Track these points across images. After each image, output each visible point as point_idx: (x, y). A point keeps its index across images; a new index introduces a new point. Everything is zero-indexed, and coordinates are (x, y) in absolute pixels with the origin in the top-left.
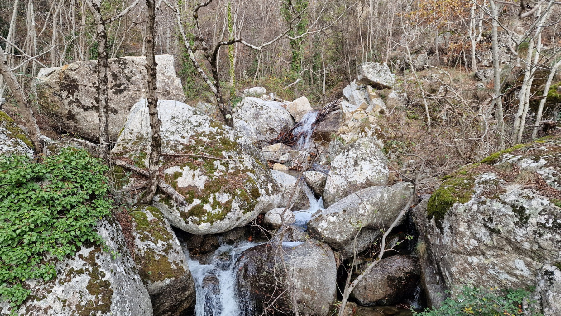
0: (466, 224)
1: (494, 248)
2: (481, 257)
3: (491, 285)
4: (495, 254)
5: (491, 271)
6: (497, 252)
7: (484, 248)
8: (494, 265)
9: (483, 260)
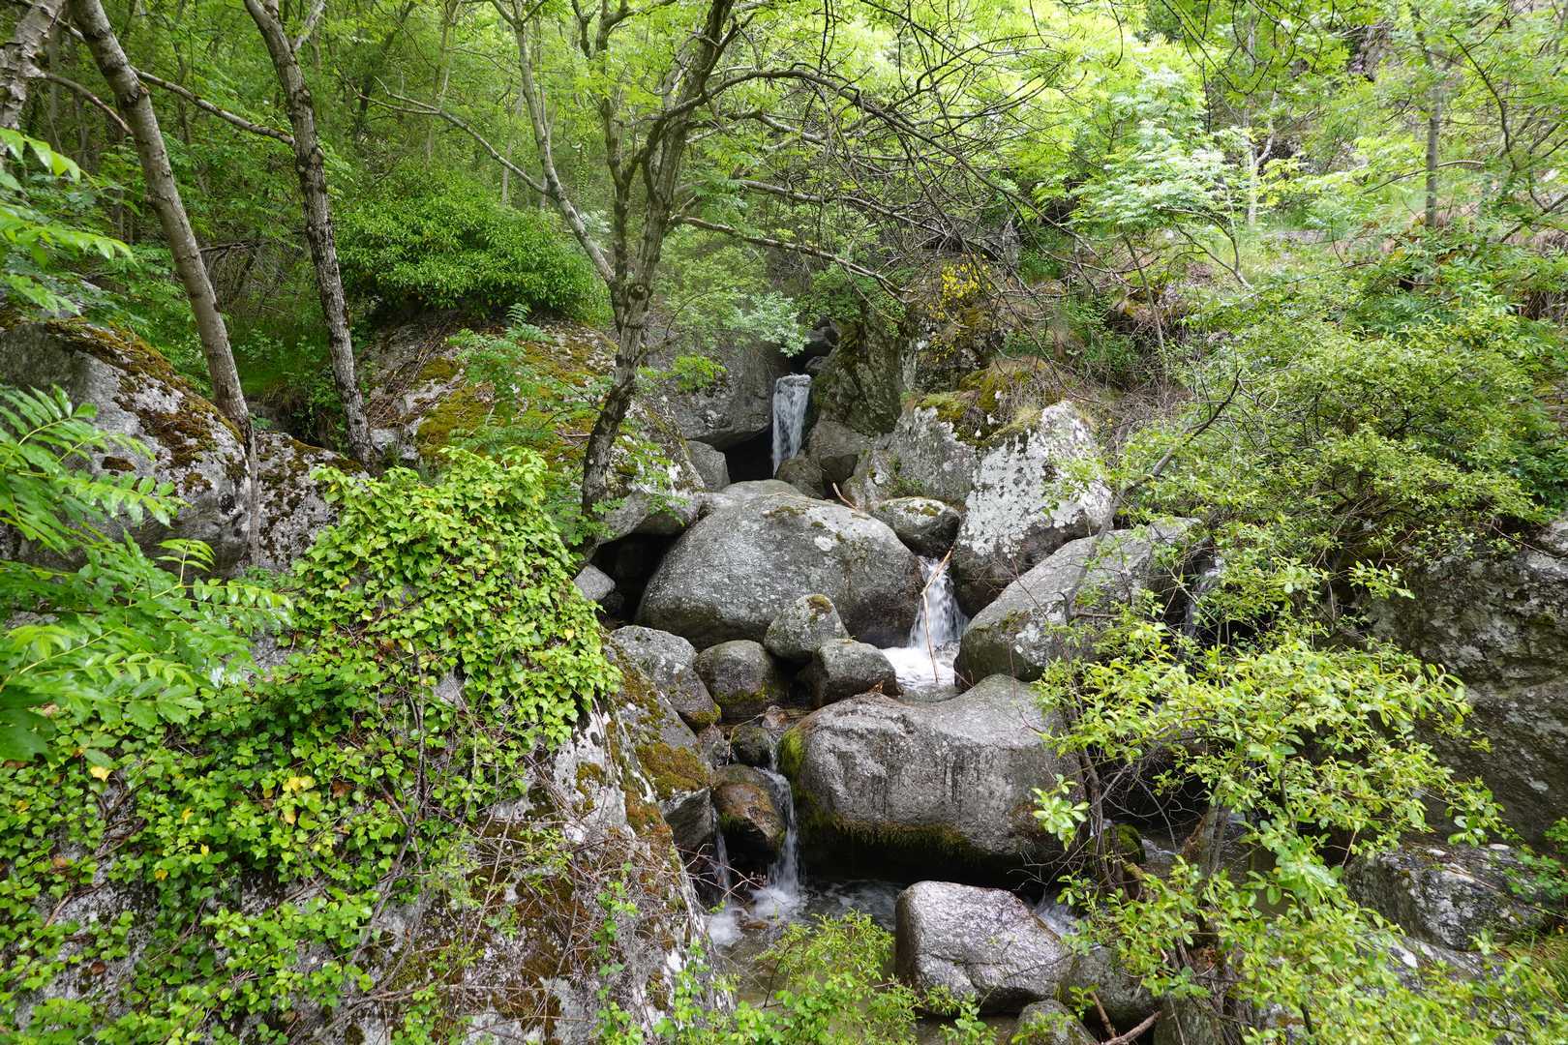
0: (1450, 609)
1: (1525, 661)
2: (1489, 685)
3: (1510, 749)
4: (1529, 675)
5: (1515, 718)
6: (1537, 671)
7: (1499, 664)
8: (1522, 701)
9: (1493, 694)
